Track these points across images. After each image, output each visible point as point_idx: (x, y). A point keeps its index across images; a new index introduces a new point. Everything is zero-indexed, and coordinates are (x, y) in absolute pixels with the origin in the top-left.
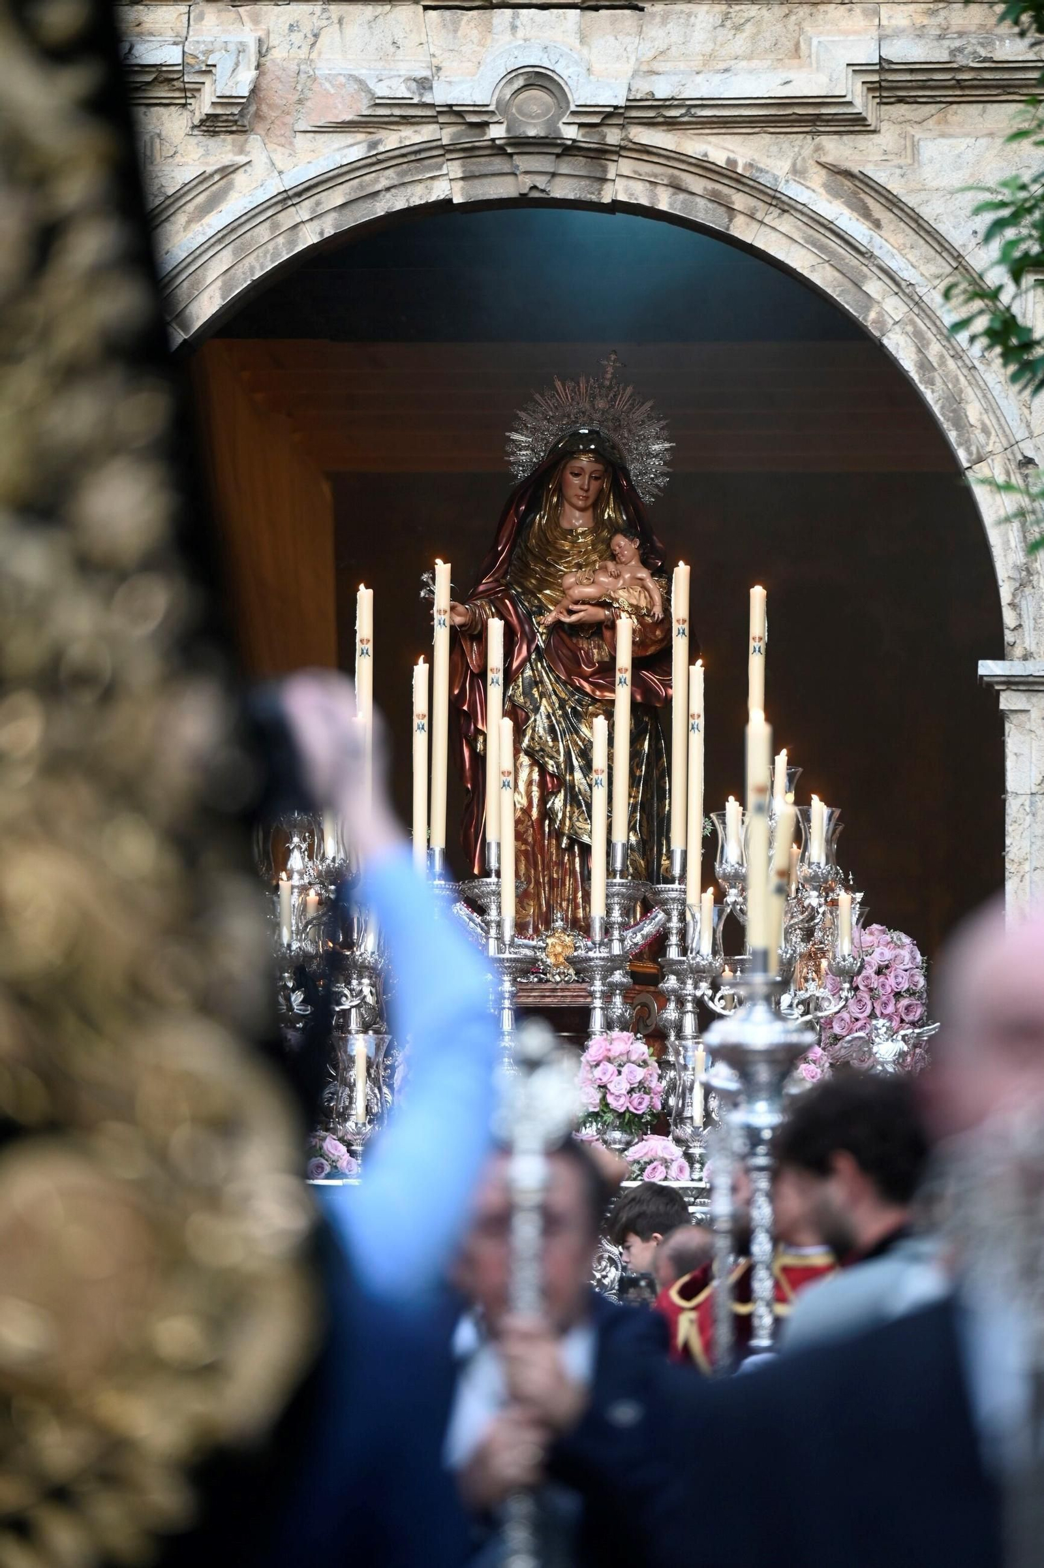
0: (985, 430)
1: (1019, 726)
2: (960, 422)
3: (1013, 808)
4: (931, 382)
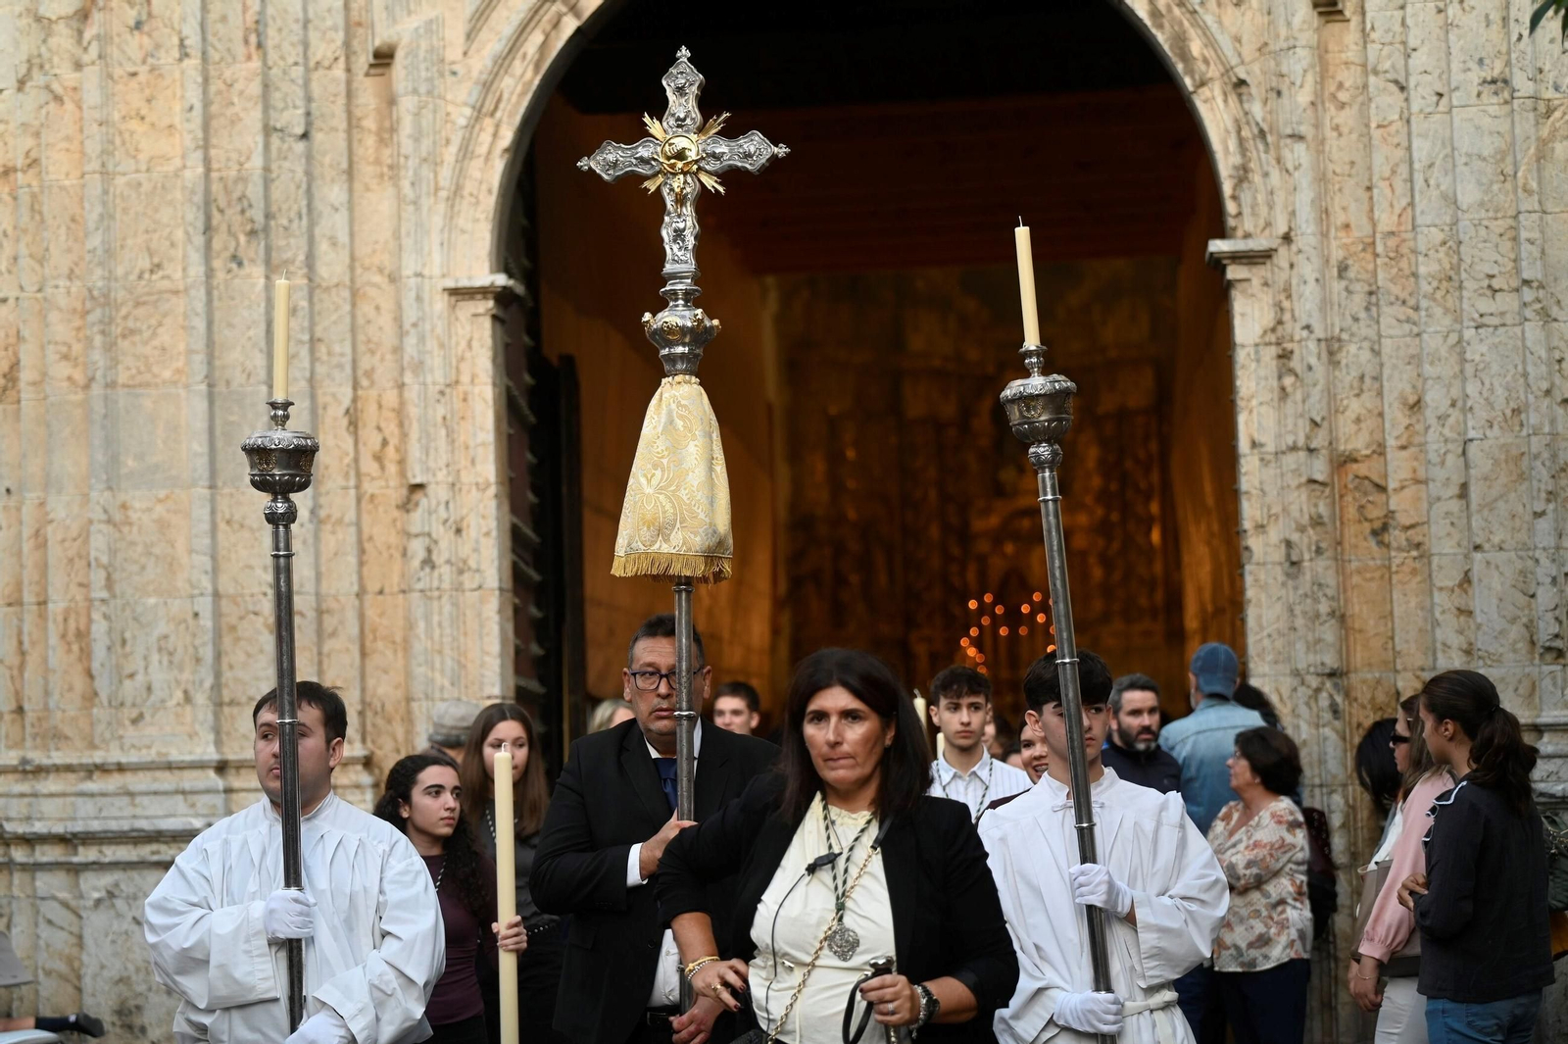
0: (1206, 61)
1: (1244, 292)
2: (1185, 55)
3: (1241, 356)
4: (1160, 27)
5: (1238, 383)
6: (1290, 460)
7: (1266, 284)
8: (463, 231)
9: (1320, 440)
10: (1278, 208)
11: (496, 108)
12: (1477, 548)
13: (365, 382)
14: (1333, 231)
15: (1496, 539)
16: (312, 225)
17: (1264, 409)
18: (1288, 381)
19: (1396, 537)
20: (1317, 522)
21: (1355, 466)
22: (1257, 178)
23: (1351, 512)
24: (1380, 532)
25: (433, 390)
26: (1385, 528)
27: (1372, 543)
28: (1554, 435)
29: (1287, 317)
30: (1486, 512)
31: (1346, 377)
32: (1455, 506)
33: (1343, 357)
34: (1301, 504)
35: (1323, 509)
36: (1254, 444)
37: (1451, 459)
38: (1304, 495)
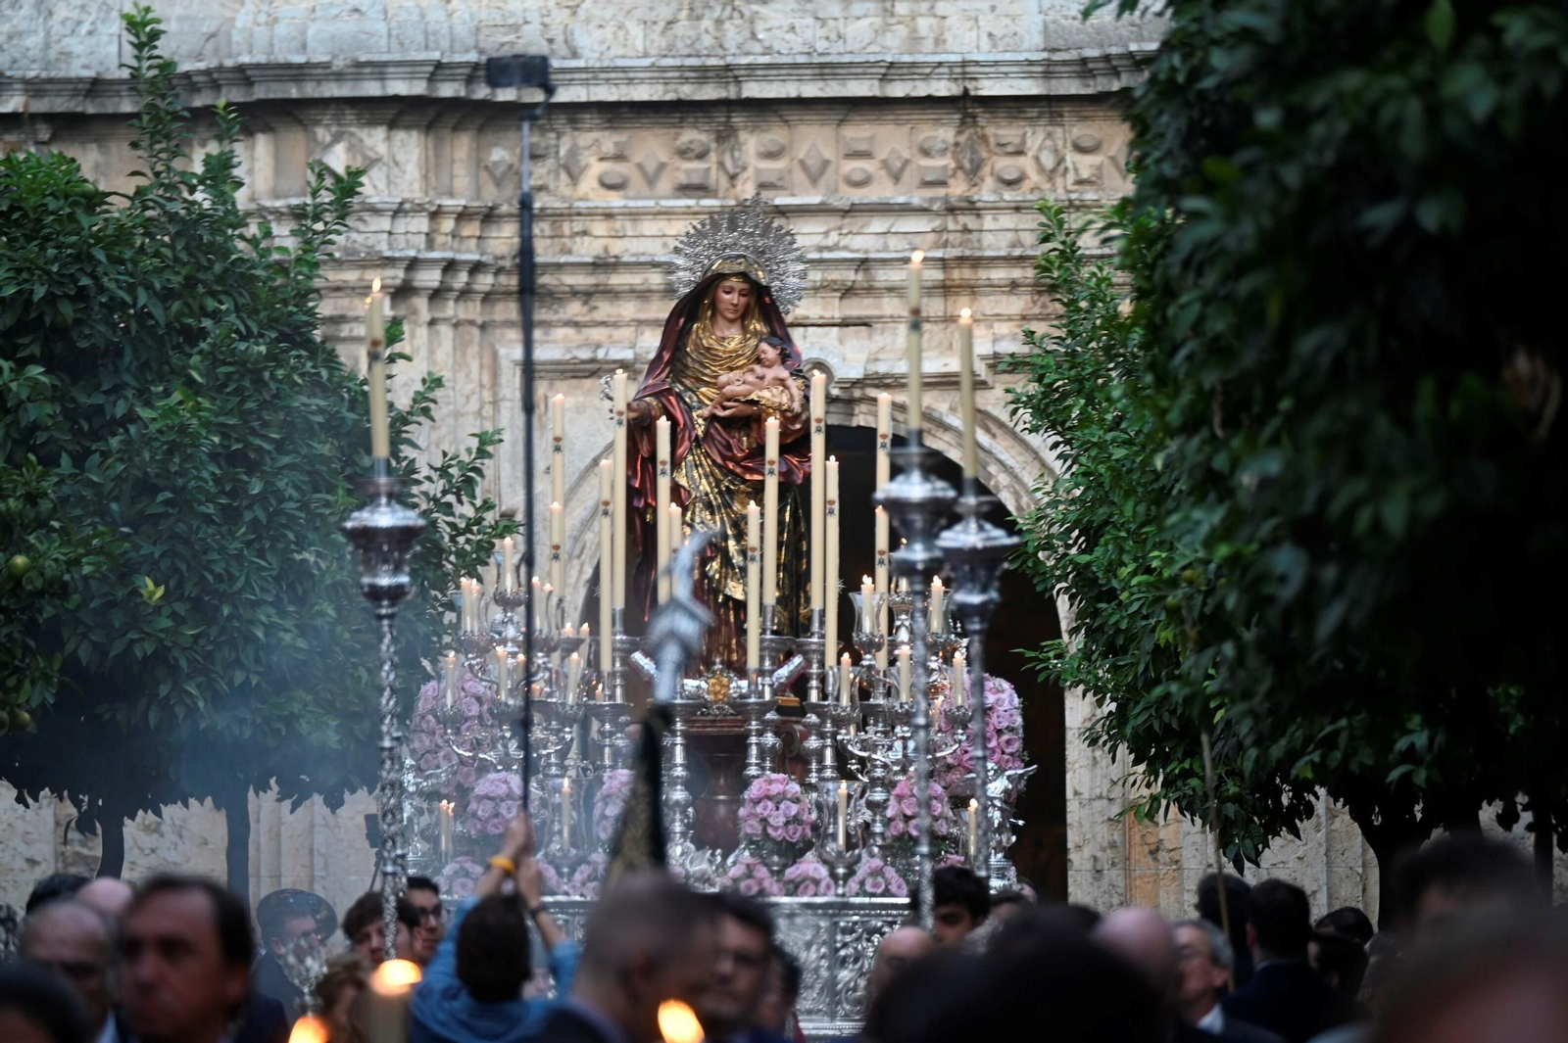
5: (1067, 753)
6: (1098, 805)
9: (1116, 793)
11: (581, 553)
17: (1083, 770)
18: (1098, 754)
19: (1163, 855)
20: (1113, 845)
23: (1137, 838)
24: (1154, 853)
26: (1157, 849)
27: (1149, 859)
34: (1103, 833)
35: (1117, 837)
36: (1076, 793)
38: (1105, 827)
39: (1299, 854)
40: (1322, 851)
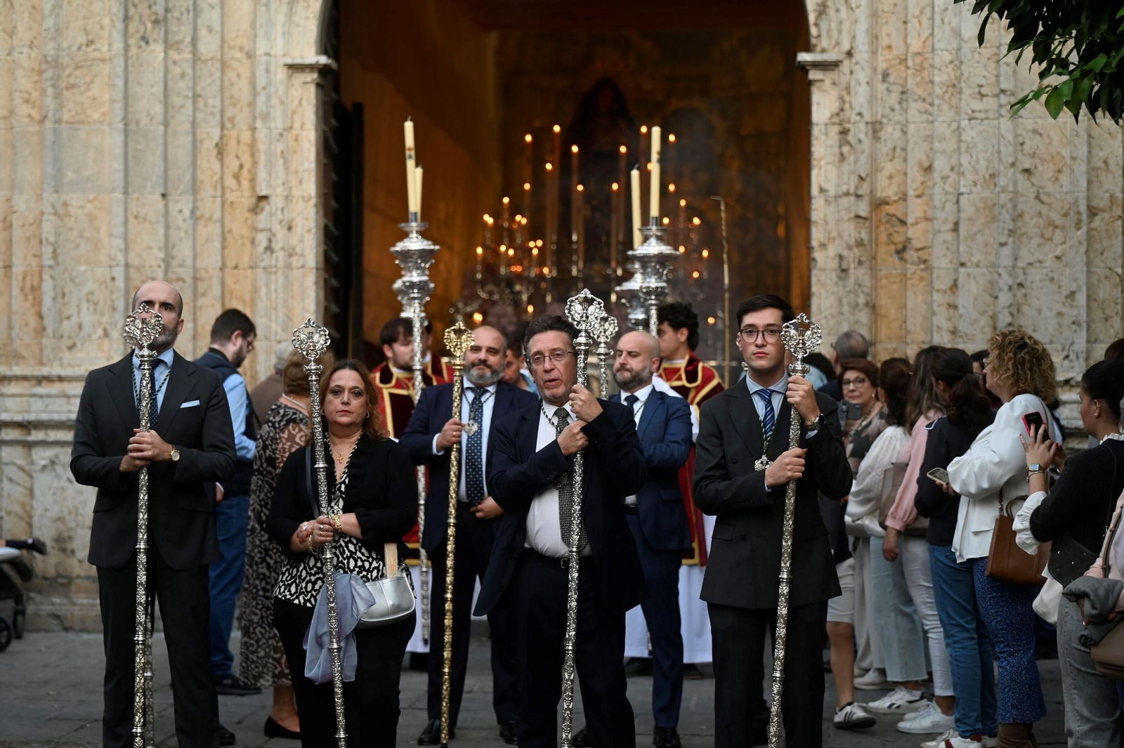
1: (819, 88)
3: (816, 131)
5: (813, 149)
6: (845, 202)
7: (834, 84)
8: (298, 26)
9: (864, 190)
10: (845, 34)
12: (963, 265)
13: (228, 125)
14: (880, 51)
15: (975, 260)
16: (196, 16)
17: (829, 167)
18: (846, 149)
19: (911, 255)
20: (860, 243)
21: (887, 207)
22: (831, 12)
23: (883, 237)
24: (901, 252)
25: (275, 133)
26: (904, 249)
27: (896, 258)
28: (1016, 192)
29: (847, 106)
30: (969, 241)
31: (884, 148)
32: (950, 236)
33: (883, 135)
34: (850, 231)
35: (864, 235)
36: (822, 190)
37: (949, 206)
38: (852, 225)
39: (1058, 252)
40: (1082, 249)
